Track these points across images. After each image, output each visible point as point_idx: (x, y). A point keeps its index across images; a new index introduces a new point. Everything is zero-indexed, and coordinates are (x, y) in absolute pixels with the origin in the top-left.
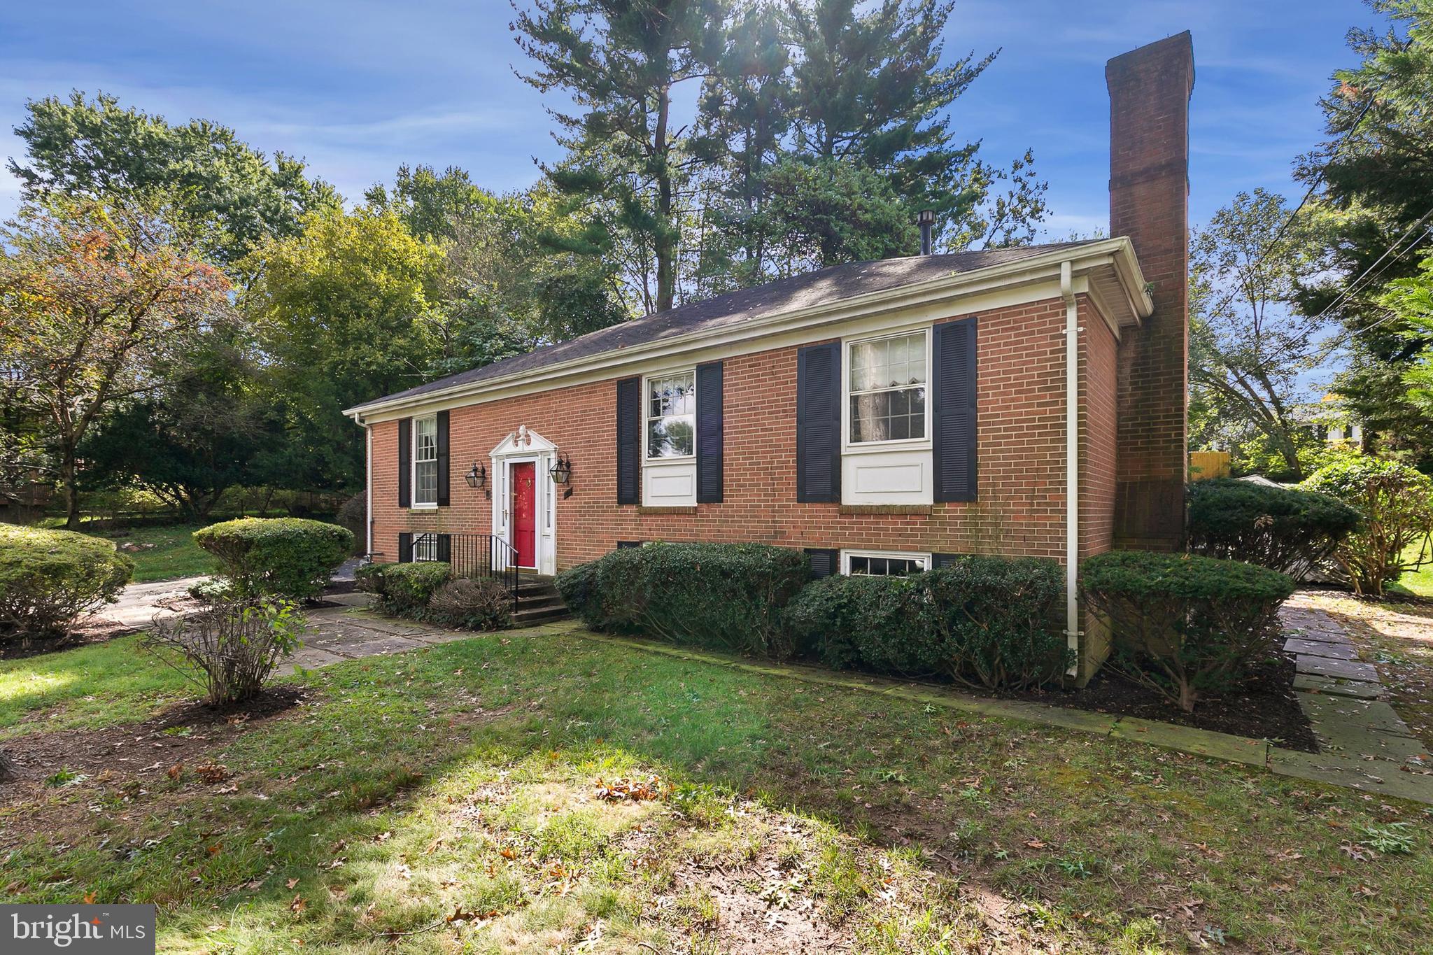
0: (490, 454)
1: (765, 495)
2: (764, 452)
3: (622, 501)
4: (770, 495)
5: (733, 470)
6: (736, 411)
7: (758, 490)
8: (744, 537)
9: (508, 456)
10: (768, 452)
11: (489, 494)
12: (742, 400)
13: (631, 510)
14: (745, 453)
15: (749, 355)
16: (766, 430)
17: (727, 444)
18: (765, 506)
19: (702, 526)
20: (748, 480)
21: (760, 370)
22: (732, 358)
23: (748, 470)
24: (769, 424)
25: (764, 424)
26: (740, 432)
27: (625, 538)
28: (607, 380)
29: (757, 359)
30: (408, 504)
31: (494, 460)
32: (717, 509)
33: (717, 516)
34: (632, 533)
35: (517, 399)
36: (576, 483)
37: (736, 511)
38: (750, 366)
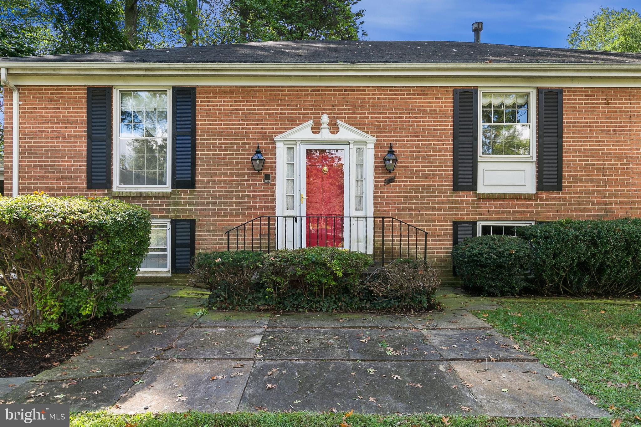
0: (276, 139)
1: (598, 186)
2: (598, 157)
3: (456, 187)
4: (602, 187)
5: (571, 168)
6: (573, 126)
7: (592, 183)
8: (580, 215)
9: (303, 142)
10: (600, 157)
11: (269, 178)
12: (578, 119)
13: (466, 196)
14: (581, 157)
15: (585, 88)
16: (600, 142)
17: (566, 149)
18: (598, 194)
19: (541, 208)
20: (584, 175)
21: (595, 100)
22: (570, 88)
23: (584, 168)
24: (602, 138)
25: (598, 138)
26: (578, 142)
27: (460, 218)
28: (441, 87)
29: (593, 92)
30: (108, 185)
31: (278, 145)
32: (555, 196)
33: (556, 201)
34: (468, 215)
35: (316, 89)
36: (399, 172)
37: (573, 197)
38: (586, 96)
